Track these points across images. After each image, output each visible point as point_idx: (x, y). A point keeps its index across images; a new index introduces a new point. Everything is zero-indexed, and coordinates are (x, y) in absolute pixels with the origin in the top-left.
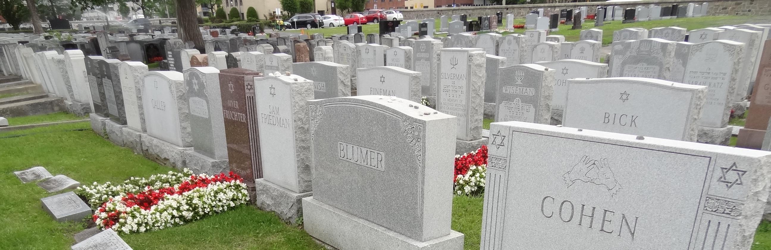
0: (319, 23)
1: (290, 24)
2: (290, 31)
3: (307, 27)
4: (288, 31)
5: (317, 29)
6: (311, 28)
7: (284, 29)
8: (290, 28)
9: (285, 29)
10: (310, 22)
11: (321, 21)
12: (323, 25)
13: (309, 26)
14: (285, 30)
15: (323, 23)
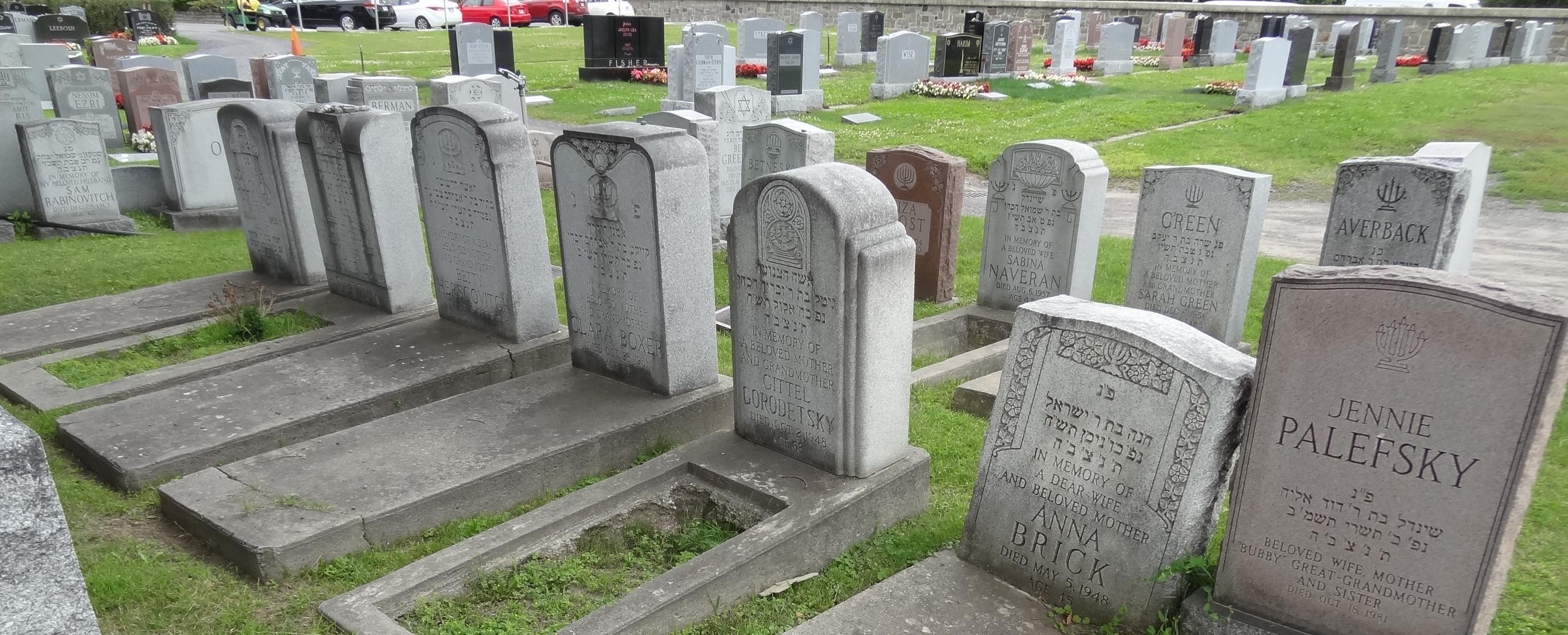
0: (381, 13)
1: (284, 13)
2: (282, 33)
3: (339, 24)
4: (276, 32)
5: (371, 32)
6: (356, 27)
7: (262, 27)
8: (283, 24)
9: (266, 25)
10: (351, 10)
11: (385, 9)
12: (395, 20)
13: (347, 21)
14: (263, 30)
15: (394, 14)
